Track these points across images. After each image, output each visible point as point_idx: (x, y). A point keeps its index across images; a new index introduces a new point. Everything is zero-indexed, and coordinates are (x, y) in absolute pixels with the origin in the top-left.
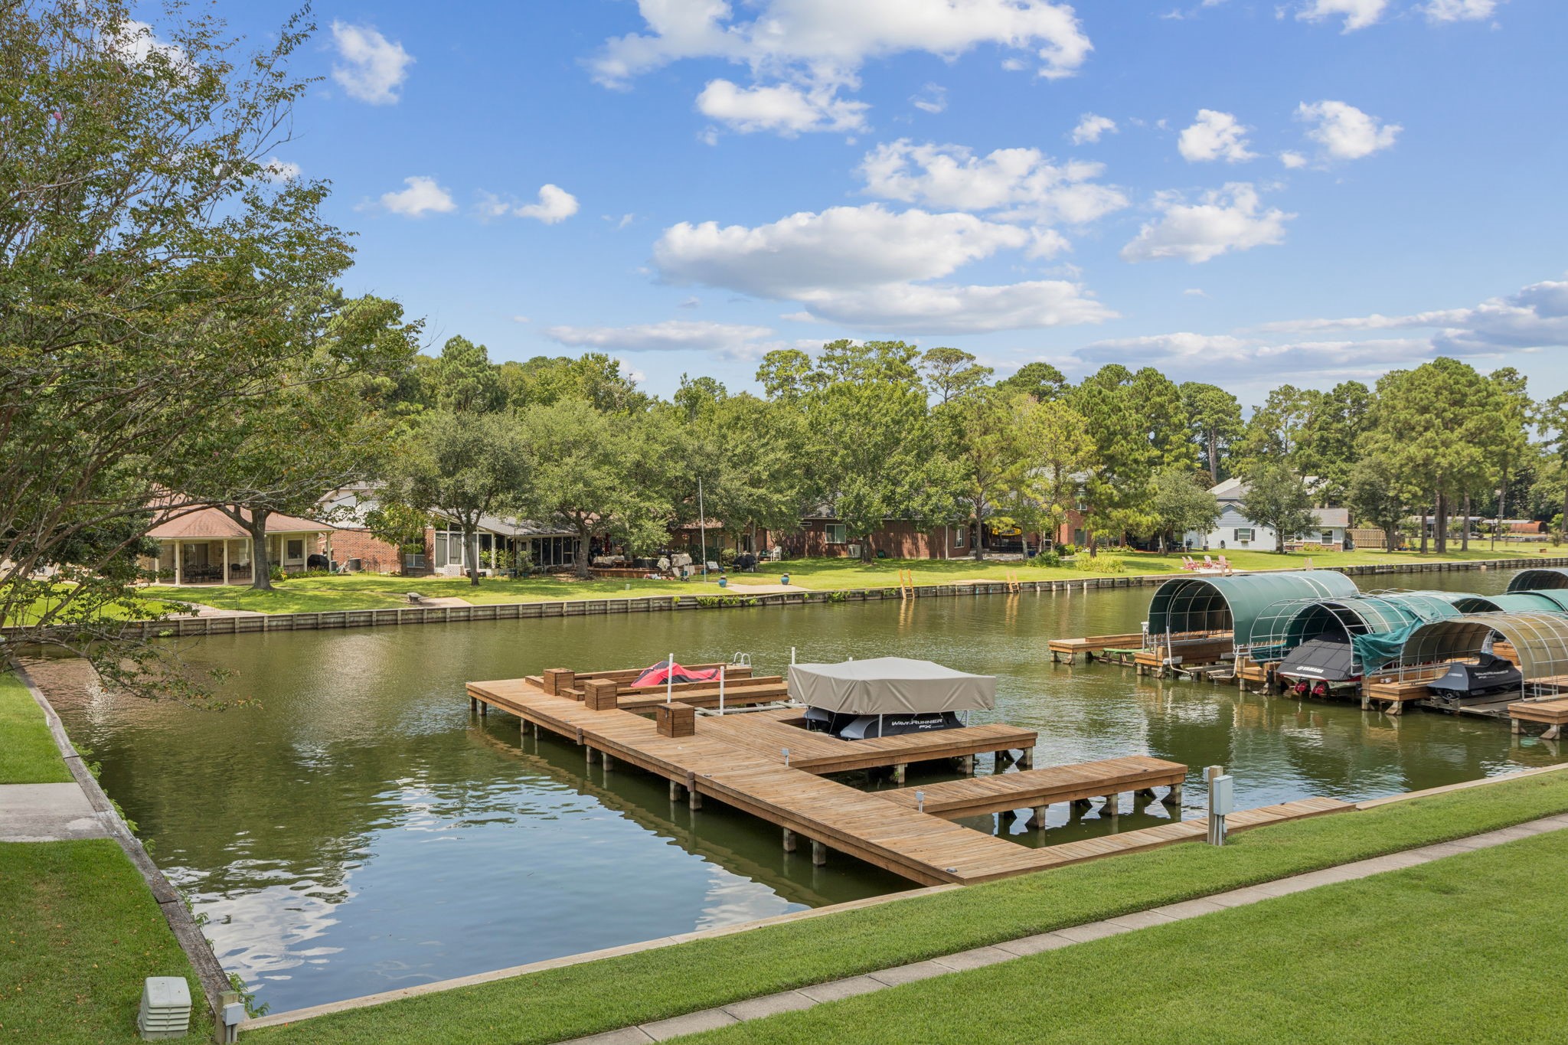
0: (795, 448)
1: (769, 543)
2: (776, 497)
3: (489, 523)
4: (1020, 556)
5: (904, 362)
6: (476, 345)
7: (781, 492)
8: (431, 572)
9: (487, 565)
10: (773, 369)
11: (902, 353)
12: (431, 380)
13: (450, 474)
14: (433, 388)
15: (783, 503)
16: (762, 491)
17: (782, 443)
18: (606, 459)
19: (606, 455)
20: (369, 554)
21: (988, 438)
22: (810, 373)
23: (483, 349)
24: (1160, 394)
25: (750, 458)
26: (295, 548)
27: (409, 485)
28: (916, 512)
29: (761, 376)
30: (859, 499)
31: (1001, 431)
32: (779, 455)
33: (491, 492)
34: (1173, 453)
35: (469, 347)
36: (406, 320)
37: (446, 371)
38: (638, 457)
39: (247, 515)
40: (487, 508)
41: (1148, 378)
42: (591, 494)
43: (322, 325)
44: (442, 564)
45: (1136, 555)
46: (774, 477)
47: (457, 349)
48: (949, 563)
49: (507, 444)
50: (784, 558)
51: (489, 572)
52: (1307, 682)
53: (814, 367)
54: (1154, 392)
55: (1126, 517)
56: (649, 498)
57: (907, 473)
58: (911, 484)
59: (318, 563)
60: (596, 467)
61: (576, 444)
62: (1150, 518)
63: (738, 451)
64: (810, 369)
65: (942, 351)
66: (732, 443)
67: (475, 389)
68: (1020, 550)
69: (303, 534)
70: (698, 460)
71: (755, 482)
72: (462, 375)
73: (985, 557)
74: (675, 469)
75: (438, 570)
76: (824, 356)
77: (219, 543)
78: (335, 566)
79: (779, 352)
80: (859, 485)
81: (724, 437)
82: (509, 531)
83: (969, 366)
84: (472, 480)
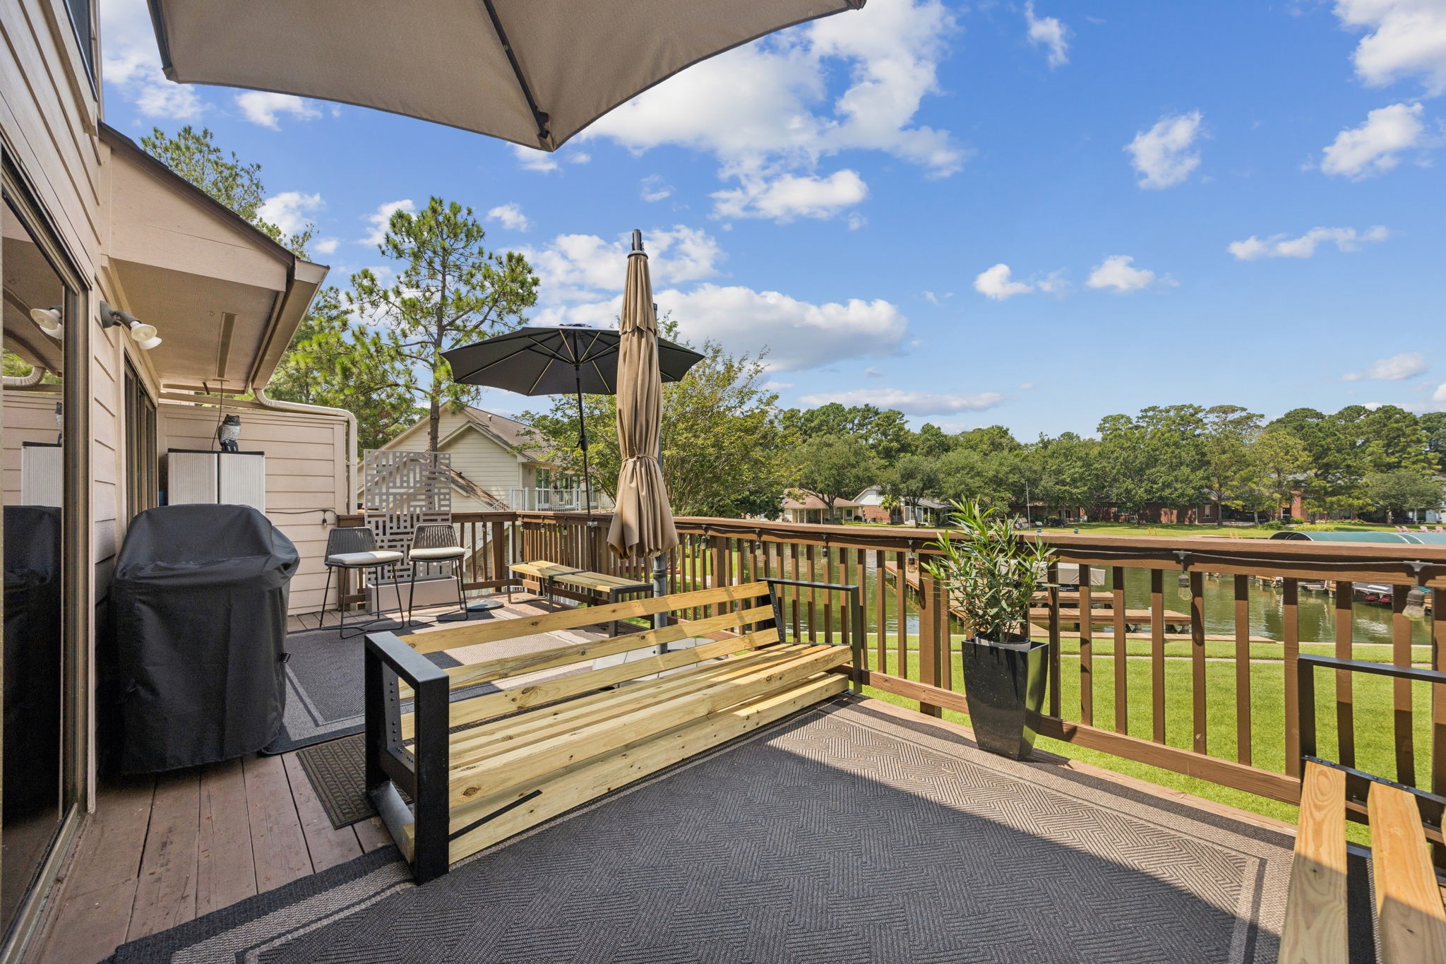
0: (1087, 465)
1: (1081, 514)
2: (1074, 491)
3: (924, 502)
4: (1252, 524)
5: (1192, 415)
6: (936, 427)
7: (1078, 488)
8: (903, 523)
9: (926, 521)
10: (1107, 425)
11: (1191, 411)
12: (916, 443)
13: (904, 483)
14: (917, 447)
15: (1079, 494)
16: (1067, 488)
17: (1079, 463)
18: (979, 474)
19: (978, 473)
20: (879, 516)
21: (1224, 457)
22: (1130, 426)
23: (939, 428)
24: (1397, 421)
25: (1059, 472)
26: (849, 513)
27: (889, 487)
28: (1167, 498)
29: (1100, 429)
30: (1128, 491)
31: (1233, 452)
32: (1078, 469)
33: (923, 489)
34: (1411, 460)
35: (933, 427)
36: (905, 418)
37: (922, 439)
38: (994, 473)
39: (827, 499)
40: (922, 496)
41: (1386, 412)
42: (969, 490)
43: (870, 423)
44: (907, 520)
45: (1365, 525)
46: (1074, 481)
47: (927, 429)
48: (1197, 526)
49: (928, 469)
50: (1088, 521)
51: (927, 524)
52: (1378, 595)
53: (1134, 422)
54: (1392, 420)
55: (1339, 501)
56: (999, 491)
57: (1161, 477)
58: (1163, 484)
59: (858, 518)
60: (972, 478)
61: (963, 468)
62: (1361, 501)
63: (1053, 468)
64: (1131, 423)
65: (1221, 407)
66: (1050, 464)
67: (934, 445)
68: (1253, 520)
69: (852, 507)
70: (1028, 474)
71: (1063, 483)
72: (929, 440)
73: (1224, 523)
74: (1013, 478)
75: (906, 522)
76: (1140, 416)
77: (819, 510)
78: (866, 520)
79: (1111, 416)
80: (1129, 484)
81: (1046, 462)
82: (936, 506)
83: (1244, 414)
84: (914, 484)
